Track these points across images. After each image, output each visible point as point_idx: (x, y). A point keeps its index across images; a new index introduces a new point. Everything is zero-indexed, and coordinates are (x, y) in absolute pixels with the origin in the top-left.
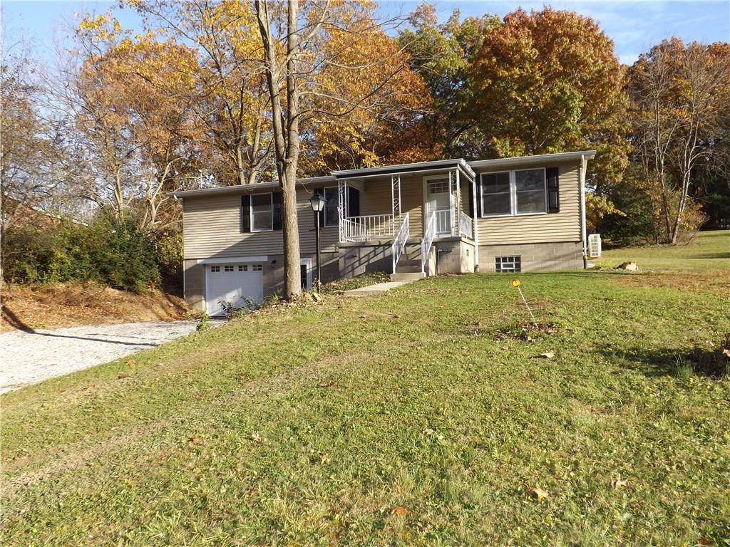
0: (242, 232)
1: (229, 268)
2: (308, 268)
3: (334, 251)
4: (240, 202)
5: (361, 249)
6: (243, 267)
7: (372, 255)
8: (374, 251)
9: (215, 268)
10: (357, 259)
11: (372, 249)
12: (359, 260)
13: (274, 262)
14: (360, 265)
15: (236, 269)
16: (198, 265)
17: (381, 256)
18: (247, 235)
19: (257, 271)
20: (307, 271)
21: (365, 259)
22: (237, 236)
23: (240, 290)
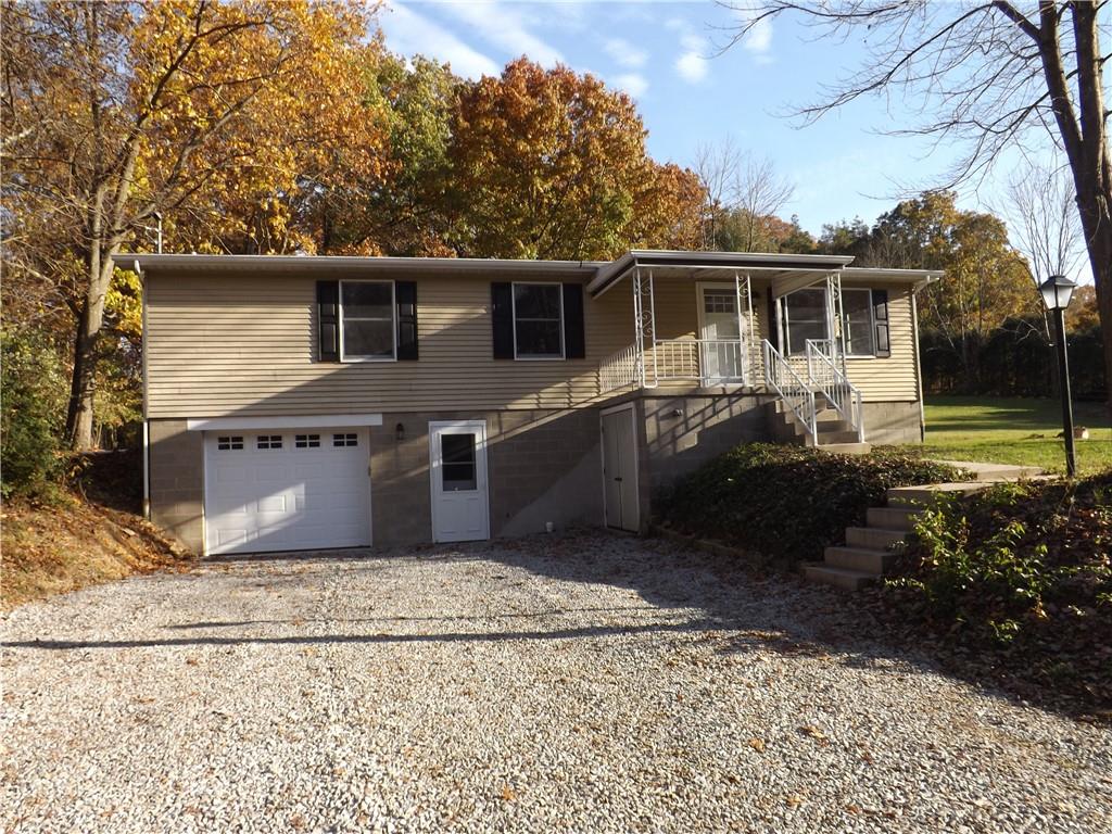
0: (316, 360)
1: (270, 441)
2: (478, 439)
3: (535, 407)
4: (312, 294)
5: (689, 401)
6: (308, 440)
7: (709, 412)
8: (713, 404)
9: (231, 441)
10: (681, 419)
11: (709, 401)
12: (686, 422)
13: (400, 427)
14: (688, 430)
15: (289, 444)
16: (187, 433)
17: (724, 415)
18: (329, 368)
19: (346, 448)
20: (477, 447)
21: (698, 419)
22: (301, 367)
23: (301, 489)
